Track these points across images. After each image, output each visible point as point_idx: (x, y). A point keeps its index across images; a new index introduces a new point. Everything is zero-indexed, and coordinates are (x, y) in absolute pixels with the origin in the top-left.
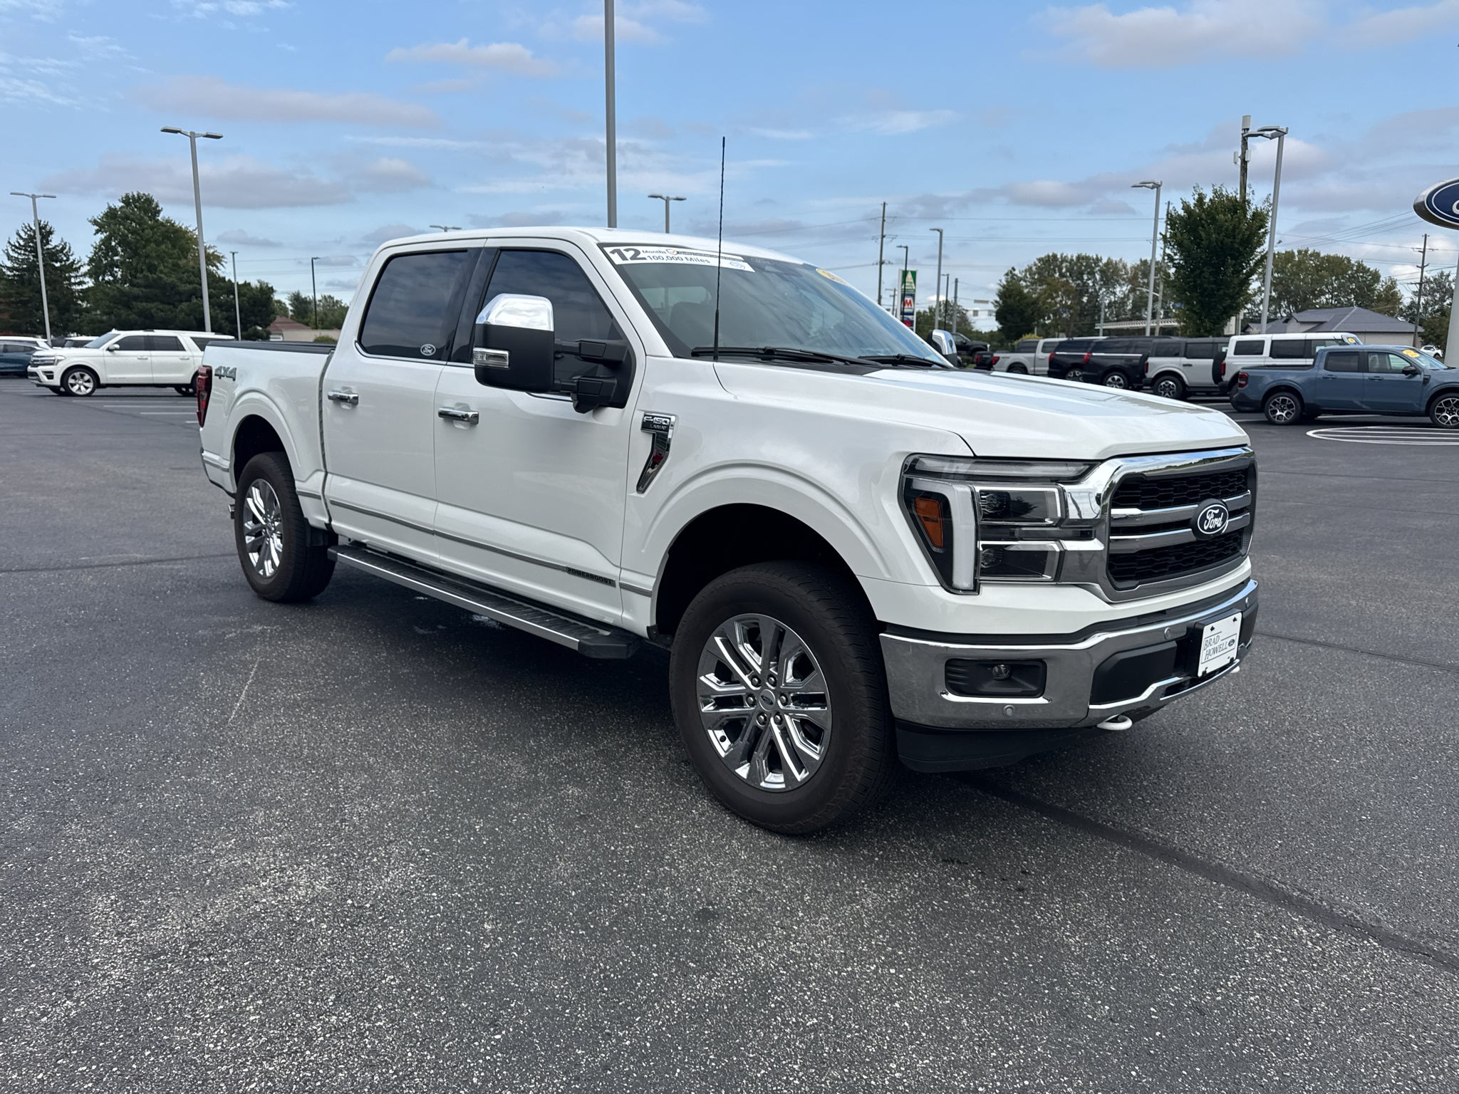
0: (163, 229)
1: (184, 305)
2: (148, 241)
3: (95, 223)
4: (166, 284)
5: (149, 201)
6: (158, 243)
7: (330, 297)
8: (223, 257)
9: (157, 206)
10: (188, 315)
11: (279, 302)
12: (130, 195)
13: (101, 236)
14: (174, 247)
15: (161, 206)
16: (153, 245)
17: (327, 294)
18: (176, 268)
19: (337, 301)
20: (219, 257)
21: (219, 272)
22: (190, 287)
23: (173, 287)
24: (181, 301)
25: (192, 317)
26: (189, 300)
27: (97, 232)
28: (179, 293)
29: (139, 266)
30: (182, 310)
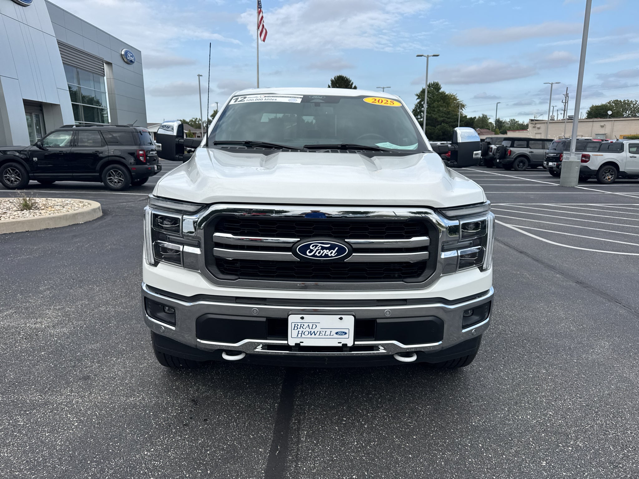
0: (441, 95)
1: (439, 127)
2: (434, 101)
3: (417, 95)
4: (433, 118)
5: (437, 84)
6: (438, 101)
7: (514, 120)
8: (465, 105)
9: (440, 86)
10: (439, 130)
11: (491, 123)
12: (431, 83)
13: (418, 100)
14: (444, 102)
15: (441, 86)
16: (436, 102)
17: (512, 118)
18: (439, 111)
19: (517, 122)
20: (463, 105)
21: (463, 112)
22: (442, 119)
23: (436, 119)
24: (438, 125)
25: (441, 131)
26: (441, 124)
27: (417, 99)
28: (438, 122)
29: (430, 112)
30: (438, 129)
